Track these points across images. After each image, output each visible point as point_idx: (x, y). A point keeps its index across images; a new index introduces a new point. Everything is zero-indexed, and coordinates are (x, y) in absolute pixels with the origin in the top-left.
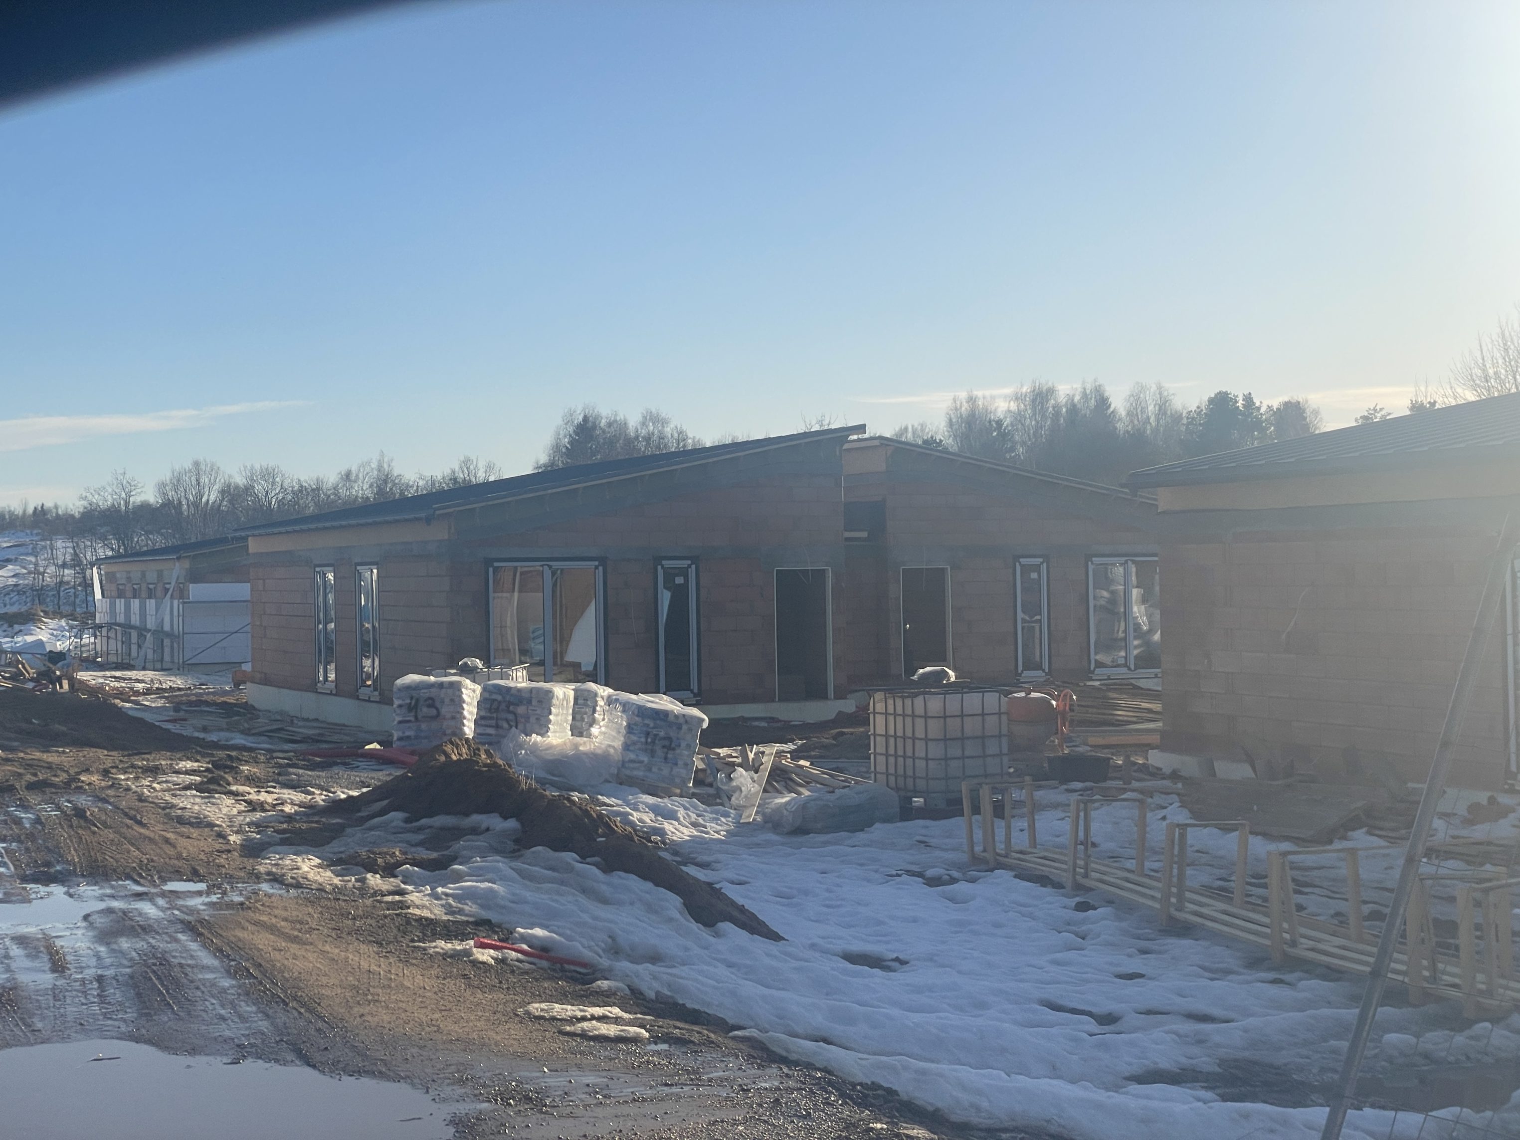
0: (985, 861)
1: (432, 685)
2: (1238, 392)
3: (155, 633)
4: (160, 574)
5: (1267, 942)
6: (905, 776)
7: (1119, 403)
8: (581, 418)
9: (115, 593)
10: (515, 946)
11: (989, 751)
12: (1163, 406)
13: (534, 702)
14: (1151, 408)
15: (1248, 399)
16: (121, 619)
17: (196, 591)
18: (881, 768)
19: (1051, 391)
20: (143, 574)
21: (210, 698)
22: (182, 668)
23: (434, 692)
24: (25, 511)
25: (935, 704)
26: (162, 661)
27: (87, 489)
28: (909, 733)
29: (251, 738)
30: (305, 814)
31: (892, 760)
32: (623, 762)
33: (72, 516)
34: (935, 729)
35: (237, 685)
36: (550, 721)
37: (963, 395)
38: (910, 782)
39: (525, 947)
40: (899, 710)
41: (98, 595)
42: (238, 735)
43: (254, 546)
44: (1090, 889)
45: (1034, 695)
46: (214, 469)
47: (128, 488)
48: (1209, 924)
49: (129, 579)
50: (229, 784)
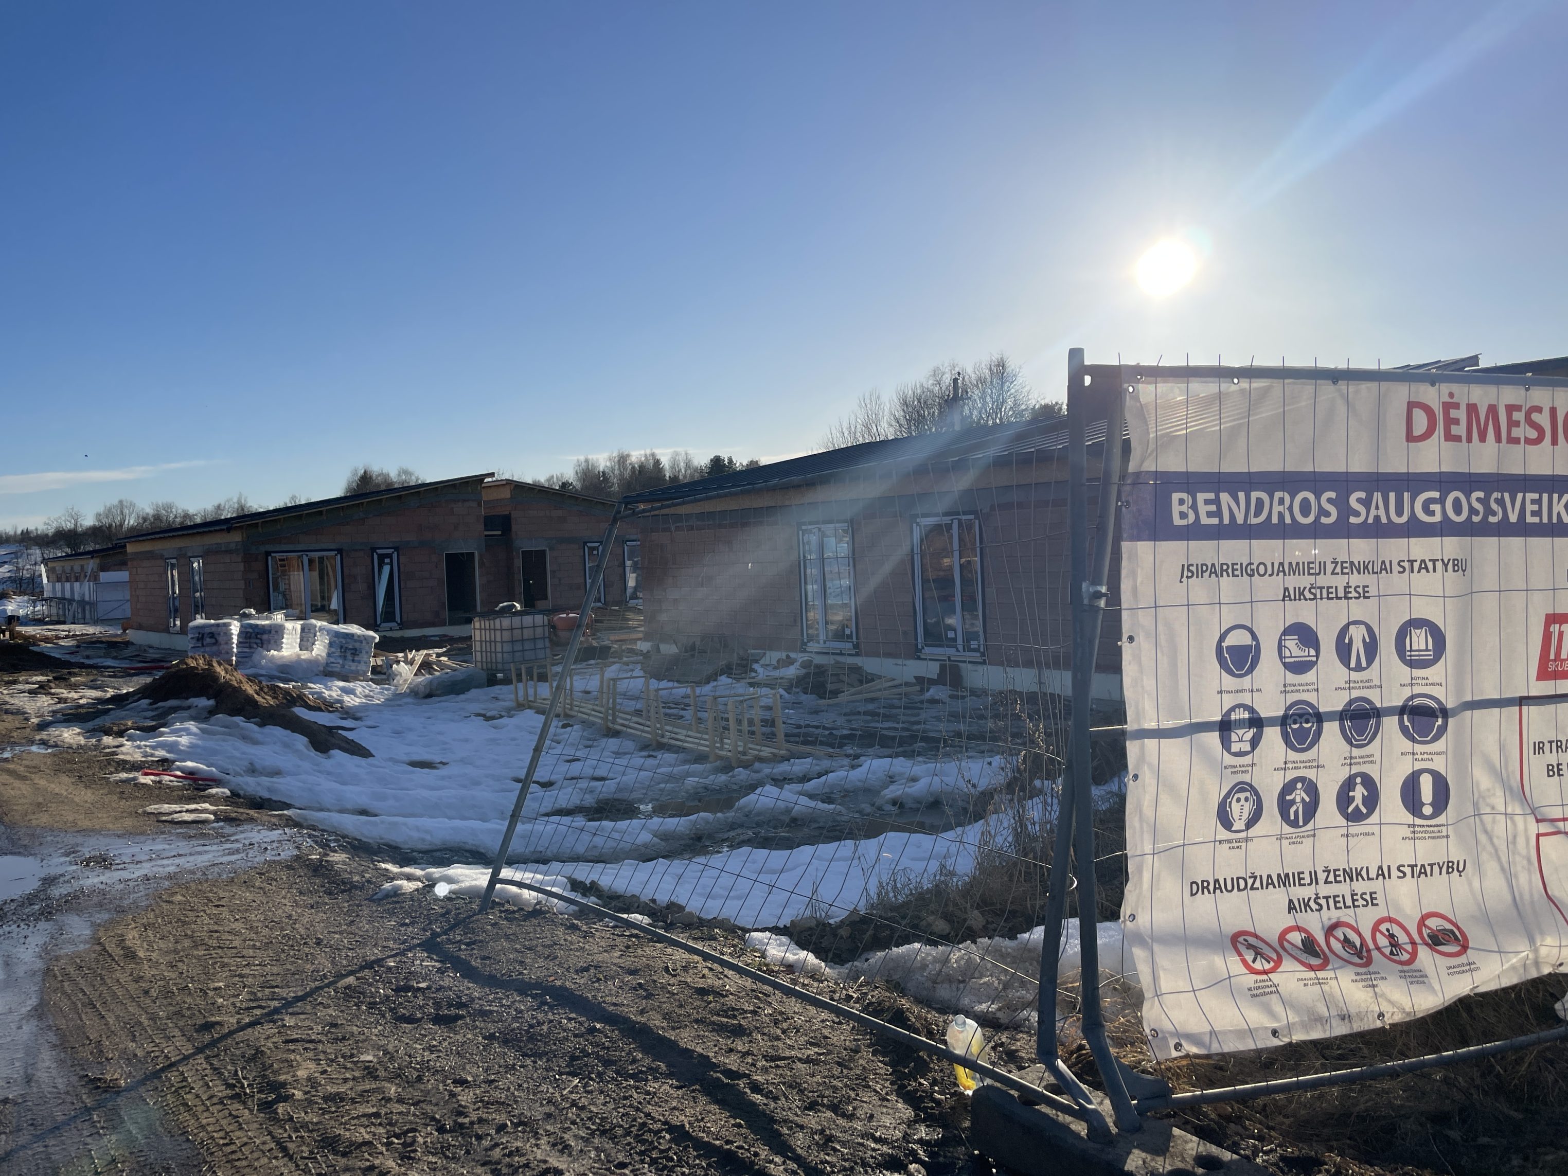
0: (523, 705)
1: (213, 625)
2: (725, 456)
3: (78, 602)
4: (82, 567)
5: (649, 736)
6: (491, 662)
7: (665, 462)
8: (362, 472)
9: (55, 579)
10: (172, 773)
11: (538, 647)
12: (688, 465)
13: (273, 632)
14: (682, 464)
15: (730, 461)
16: (59, 595)
17: (104, 576)
18: (479, 659)
19: (628, 456)
20: (72, 568)
21: (104, 639)
22: (96, 622)
23: (214, 629)
24: (15, 532)
25: (506, 622)
26: (84, 619)
27: (49, 519)
28: (493, 639)
29: (118, 662)
30: (93, 704)
31: (484, 654)
32: (327, 664)
33: (47, 535)
34: (507, 635)
35: (124, 631)
36: (282, 643)
37: (582, 458)
38: (494, 665)
39: (179, 773)
40: (487, 627)
41: (45, 580)
42: (110, 660)
43: (130, 549)
44: (573, 717)
45: (571, 615)
46: (132, 505)
47: (76, 518)
48: (629, 730)
49: (64, 571)
50: (51, 688)
